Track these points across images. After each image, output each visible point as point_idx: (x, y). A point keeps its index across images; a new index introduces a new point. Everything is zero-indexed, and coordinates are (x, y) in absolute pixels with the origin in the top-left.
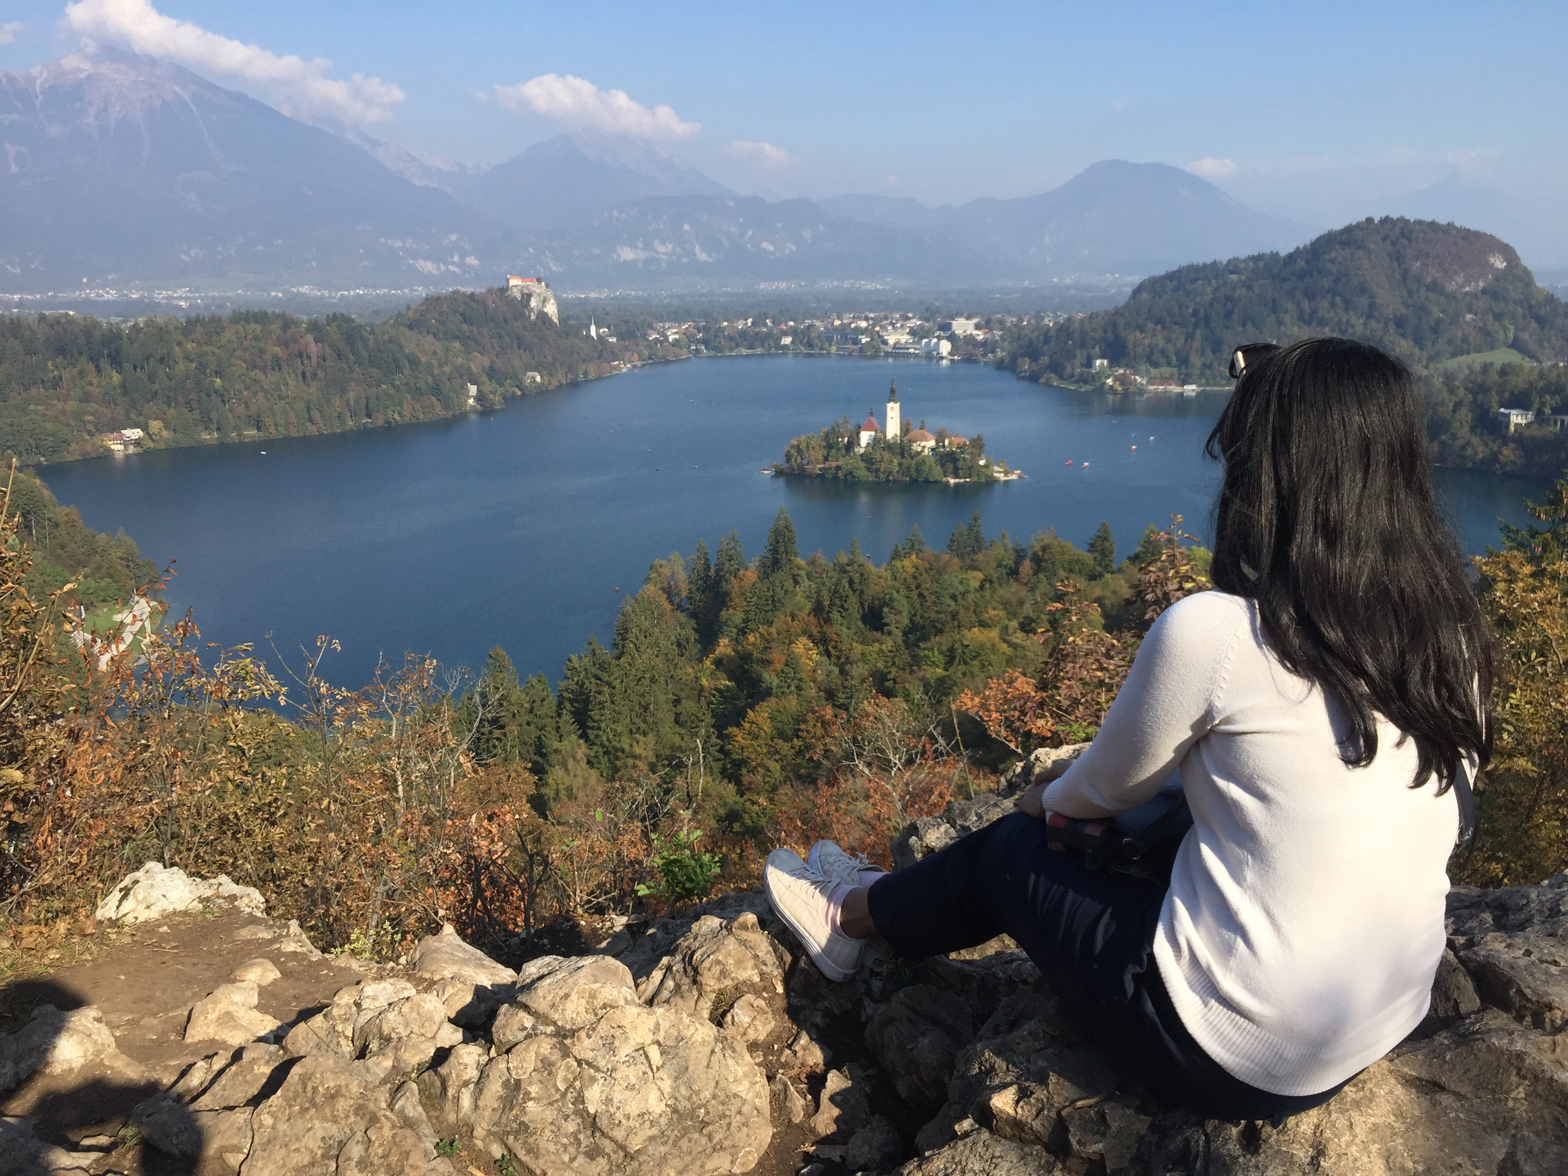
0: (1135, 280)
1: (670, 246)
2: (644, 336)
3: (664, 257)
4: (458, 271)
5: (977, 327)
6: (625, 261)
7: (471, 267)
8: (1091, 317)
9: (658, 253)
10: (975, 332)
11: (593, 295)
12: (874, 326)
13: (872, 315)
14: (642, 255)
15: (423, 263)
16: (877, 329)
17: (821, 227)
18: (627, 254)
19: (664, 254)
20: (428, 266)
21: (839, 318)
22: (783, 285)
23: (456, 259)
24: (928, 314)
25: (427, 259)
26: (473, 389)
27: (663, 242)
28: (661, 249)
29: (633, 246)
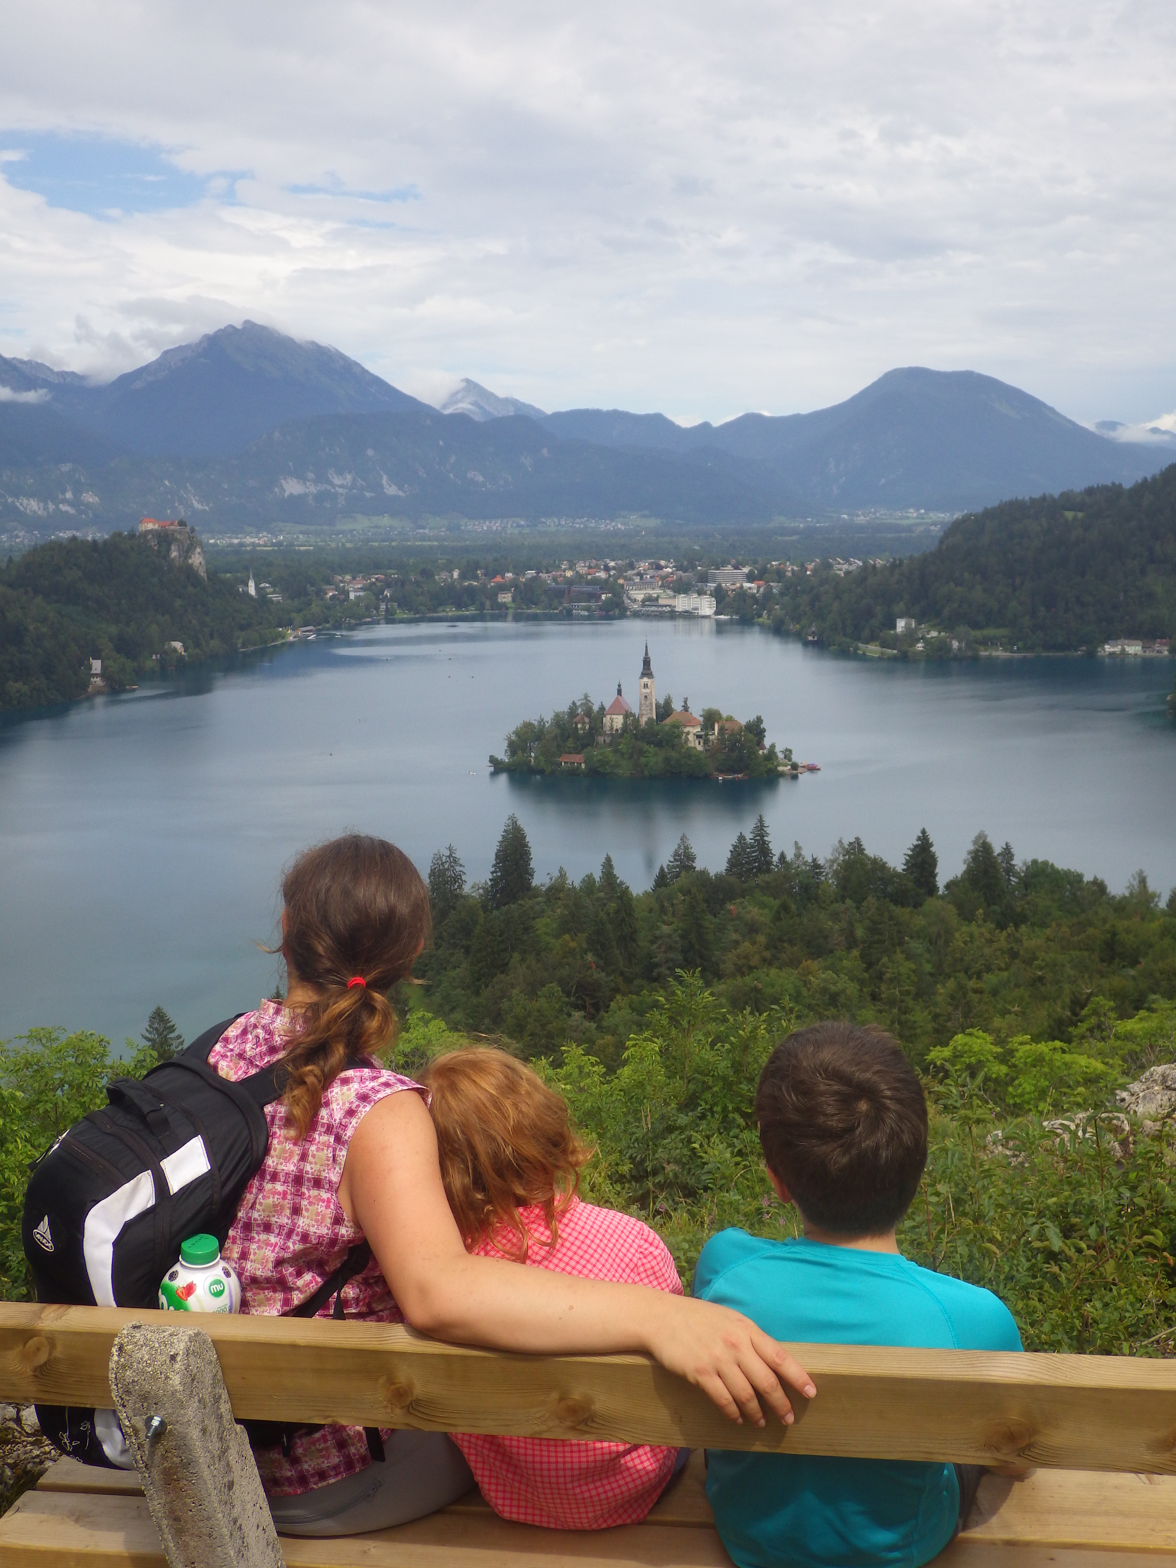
0: (946, 517)
1: (349, 477)
2: (320, 593)
3: (340, 490)
4: (71, 510)
5: (750, 578)
6: (291, 495)
7: (88, 506)
8: (894, 566)
9: (333, 485)
10: (747, 585)
11: (249, 540)
12: (617, 577)
13: (612, 564)
14: (313, 489)
15: (25, 501)
16: (621, 581)
17: (545, 451)
18: (292, 487)
19: (341, 486)
20: (33, 506)
21: (570, 568)
22: (496, 525)
23: (69, 495)
24: (686, 563)
25: (31, 495)
26: (97, 665)
27: (340, 472)
28: (337, 481)
29: (301, 477)
